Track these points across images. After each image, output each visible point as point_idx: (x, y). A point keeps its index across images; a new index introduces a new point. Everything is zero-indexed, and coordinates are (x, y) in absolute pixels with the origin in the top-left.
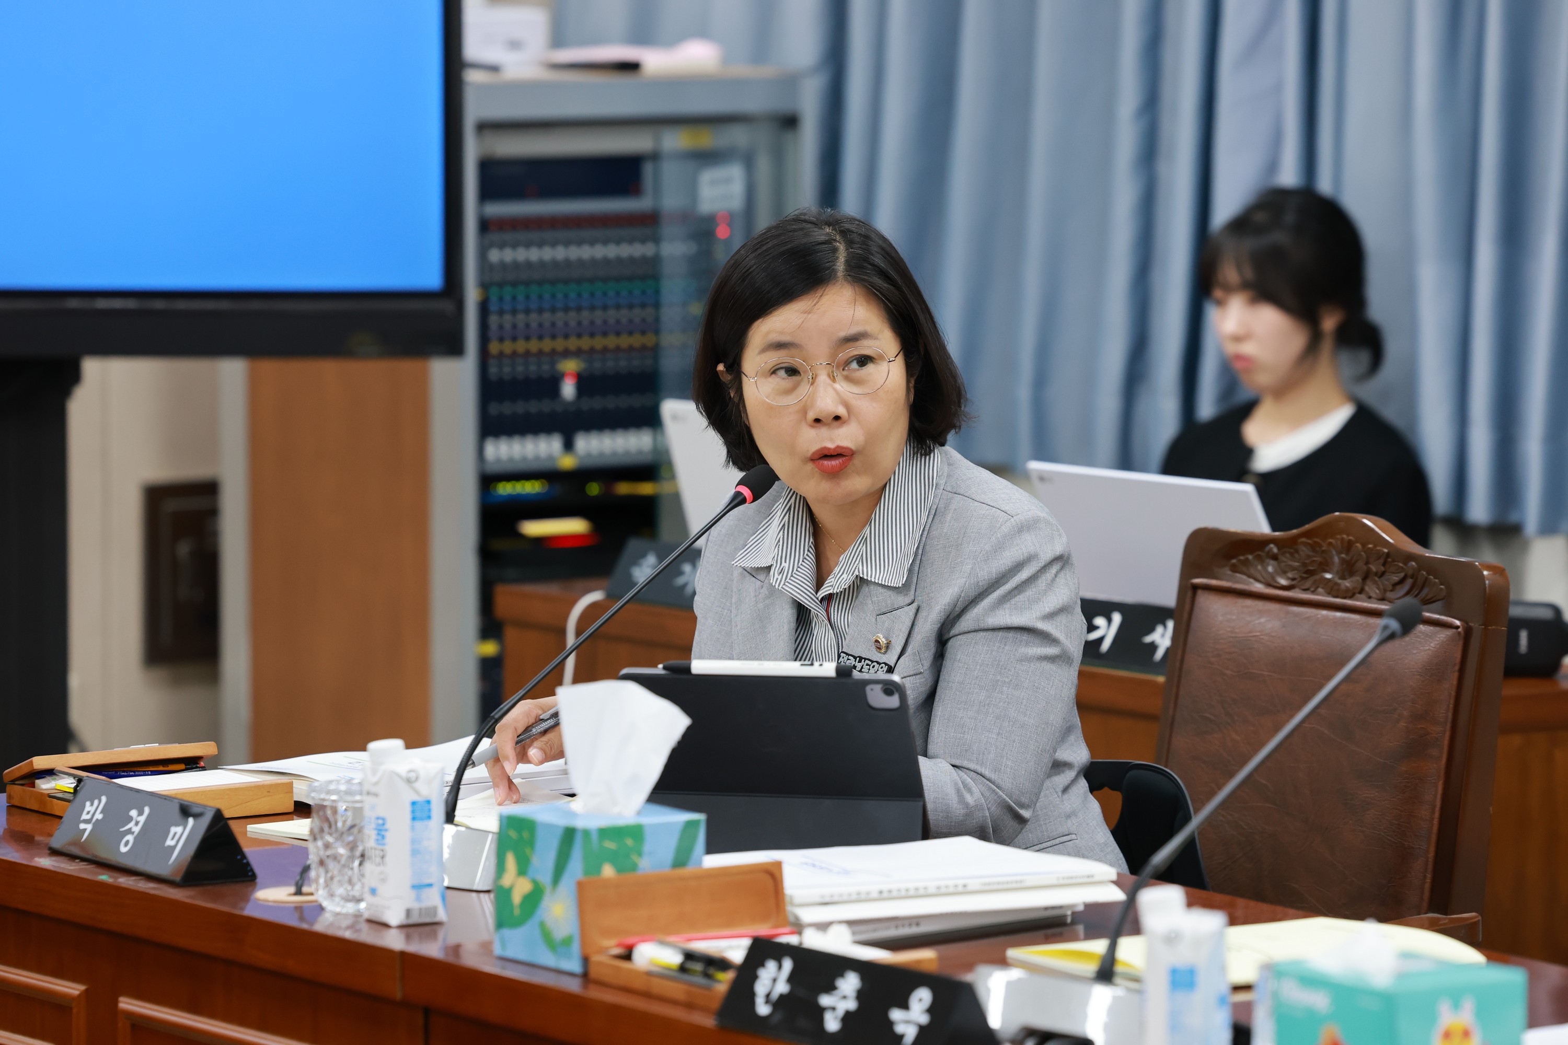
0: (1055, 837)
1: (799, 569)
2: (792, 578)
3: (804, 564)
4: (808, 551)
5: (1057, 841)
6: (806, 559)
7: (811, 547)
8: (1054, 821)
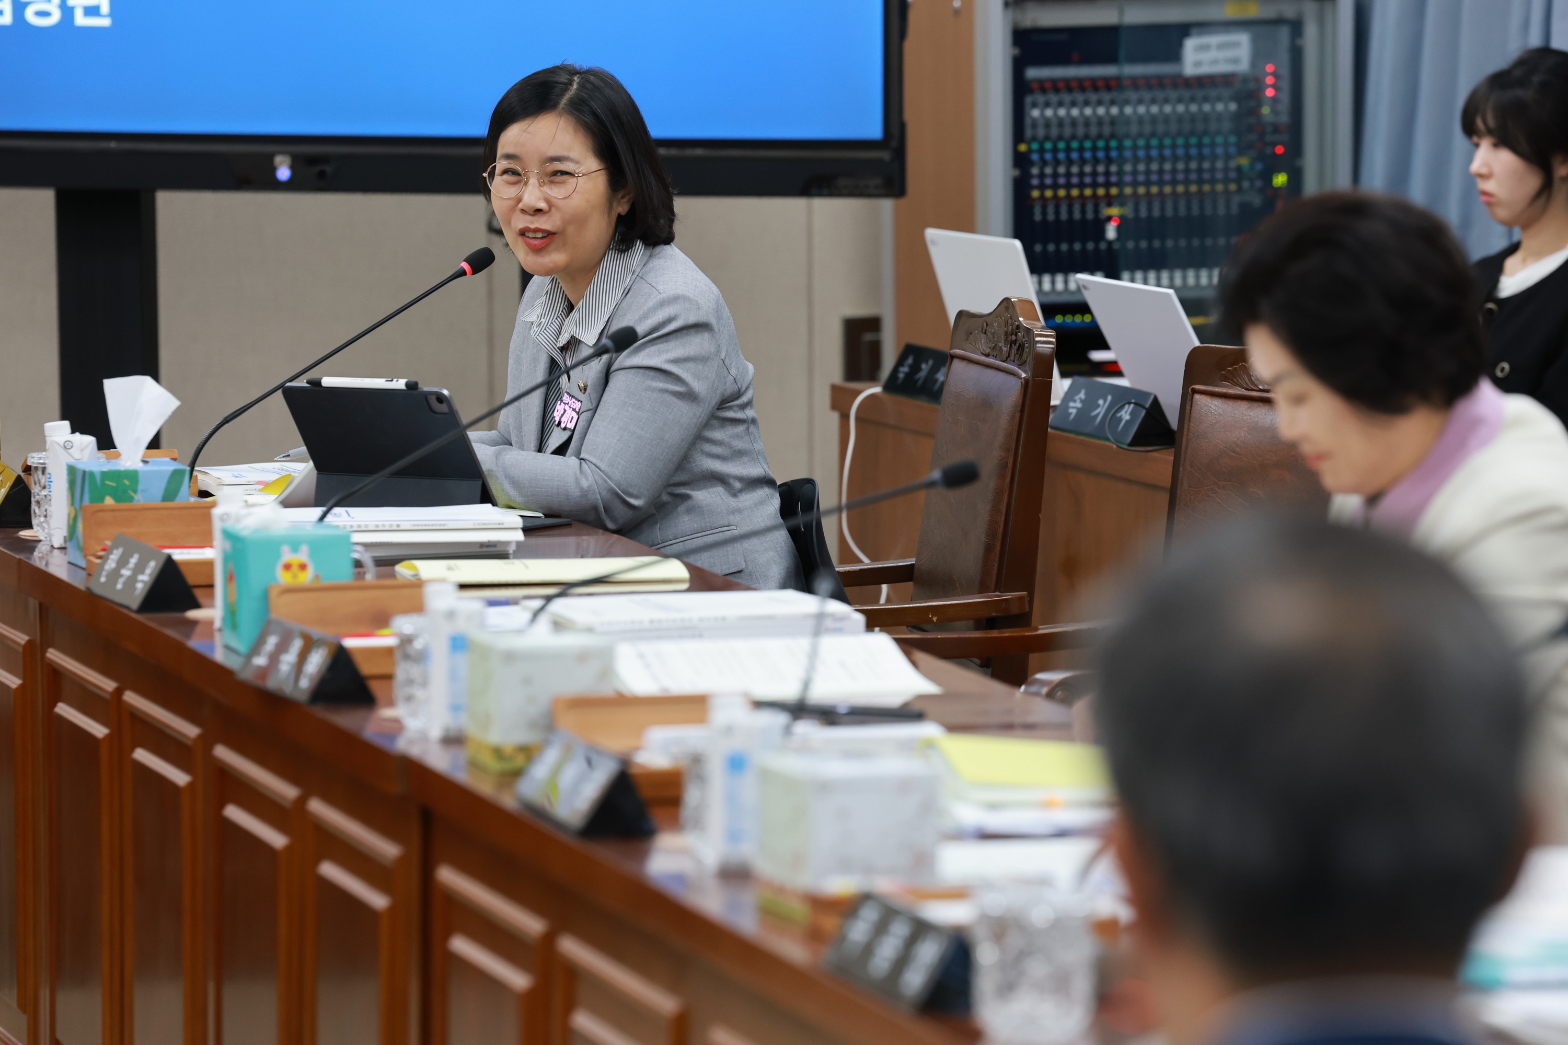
0: (716, 528)
1: (552, 325)
2: (545, 331)
3: (556, 321)
4: (562, 311)
5: (718, 530)
6: (559, 317)
7: (565, 308)
8: (716, 516)
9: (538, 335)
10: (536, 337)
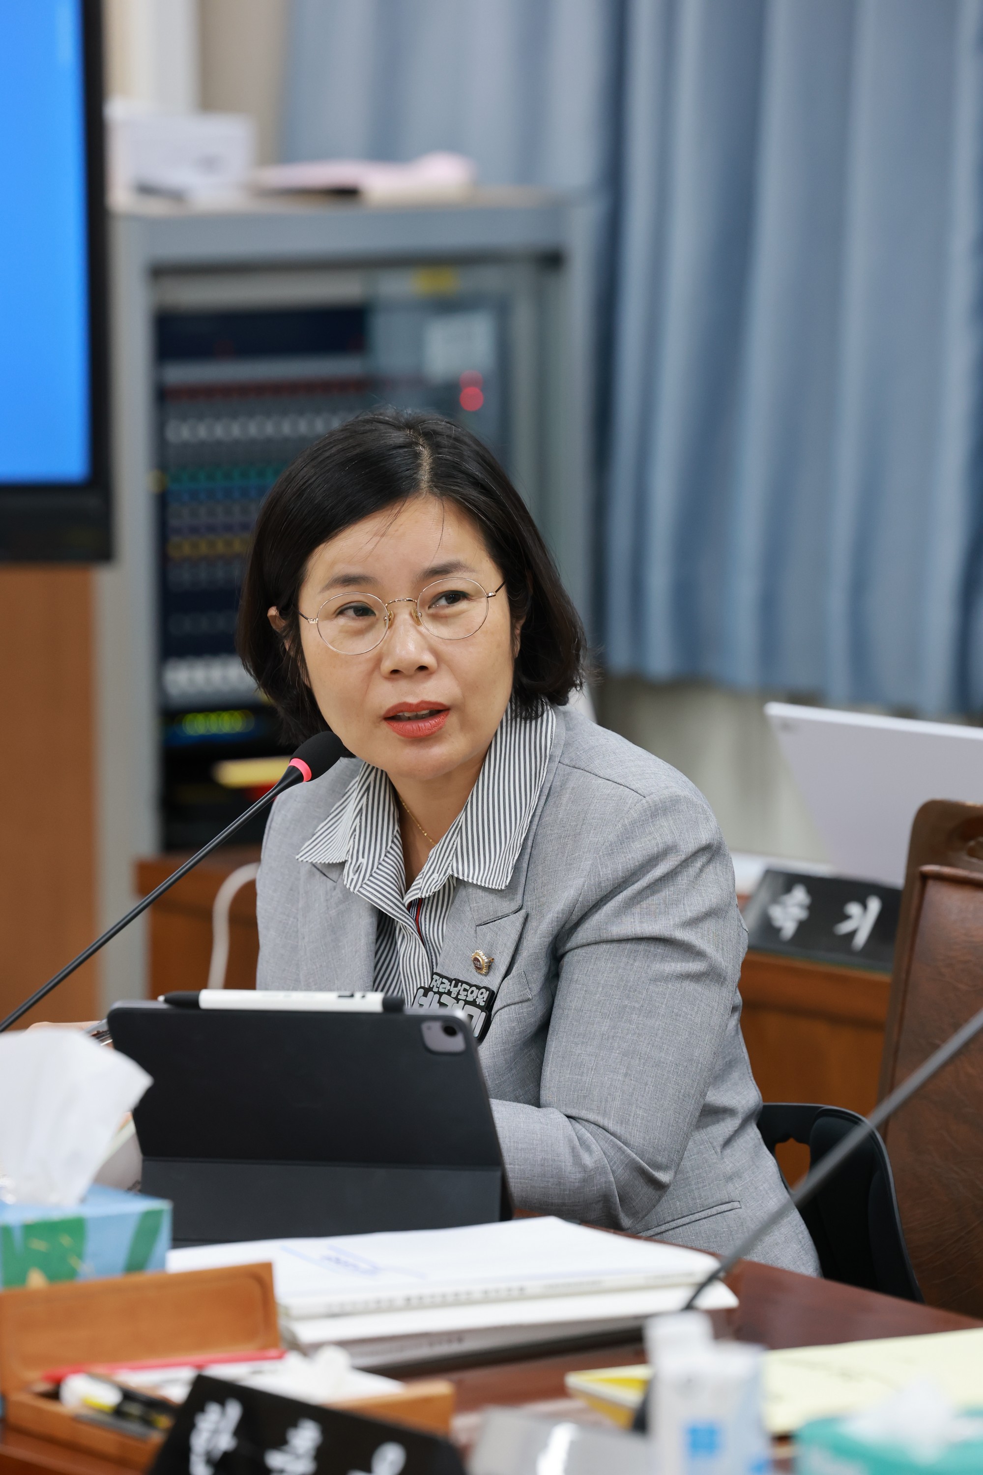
0: (711, 1206)
5: (714, 1211)
8: (709, 1184)
9: (361, 887)
10: (358, 891)
